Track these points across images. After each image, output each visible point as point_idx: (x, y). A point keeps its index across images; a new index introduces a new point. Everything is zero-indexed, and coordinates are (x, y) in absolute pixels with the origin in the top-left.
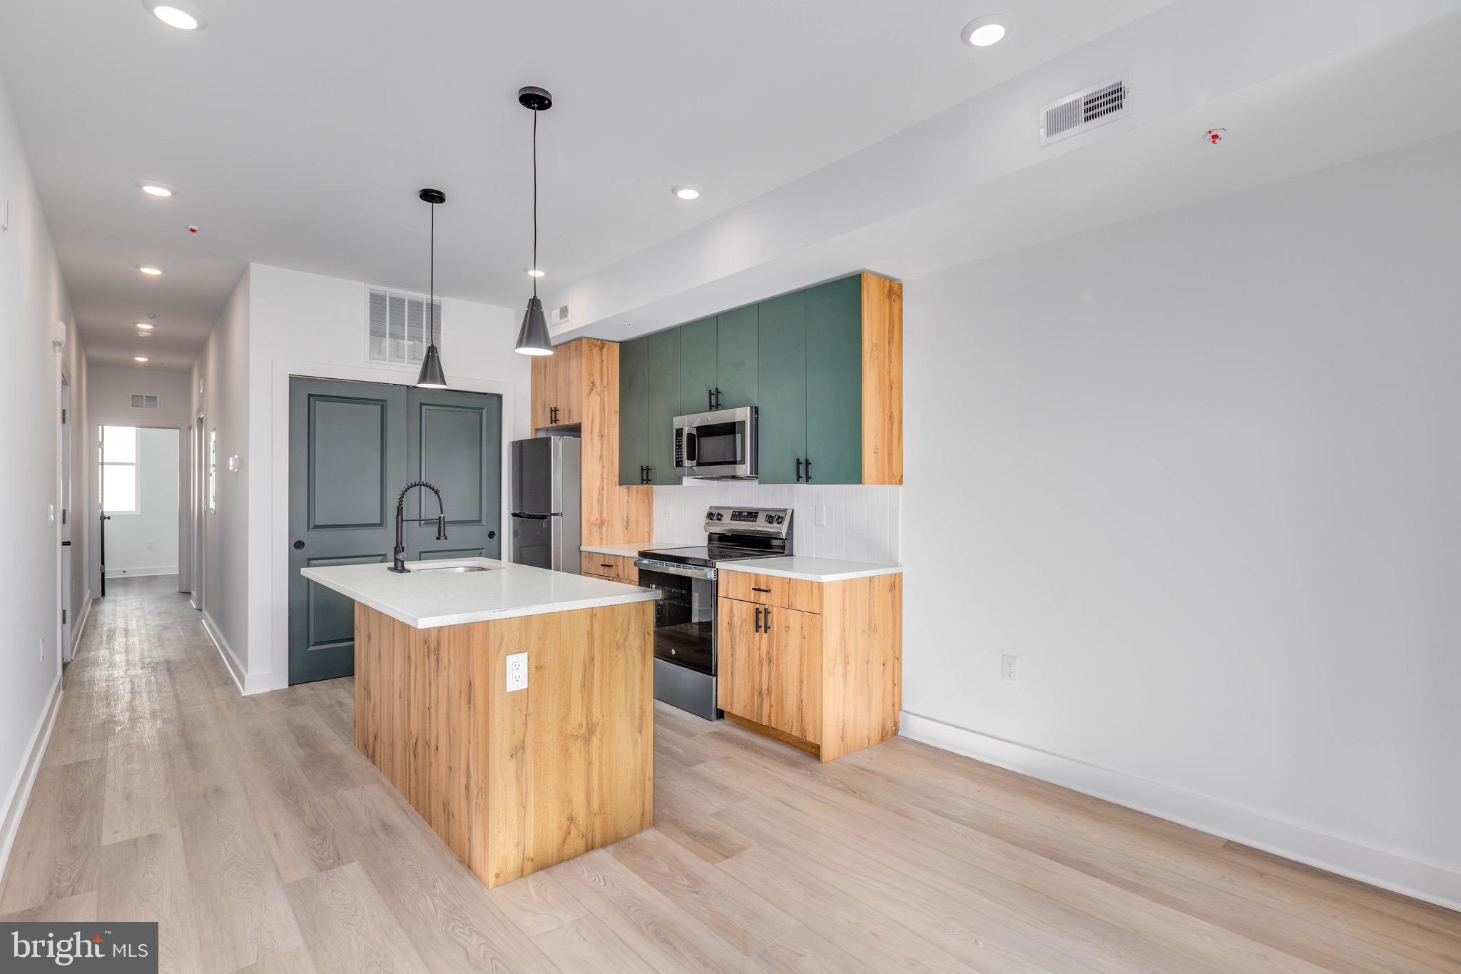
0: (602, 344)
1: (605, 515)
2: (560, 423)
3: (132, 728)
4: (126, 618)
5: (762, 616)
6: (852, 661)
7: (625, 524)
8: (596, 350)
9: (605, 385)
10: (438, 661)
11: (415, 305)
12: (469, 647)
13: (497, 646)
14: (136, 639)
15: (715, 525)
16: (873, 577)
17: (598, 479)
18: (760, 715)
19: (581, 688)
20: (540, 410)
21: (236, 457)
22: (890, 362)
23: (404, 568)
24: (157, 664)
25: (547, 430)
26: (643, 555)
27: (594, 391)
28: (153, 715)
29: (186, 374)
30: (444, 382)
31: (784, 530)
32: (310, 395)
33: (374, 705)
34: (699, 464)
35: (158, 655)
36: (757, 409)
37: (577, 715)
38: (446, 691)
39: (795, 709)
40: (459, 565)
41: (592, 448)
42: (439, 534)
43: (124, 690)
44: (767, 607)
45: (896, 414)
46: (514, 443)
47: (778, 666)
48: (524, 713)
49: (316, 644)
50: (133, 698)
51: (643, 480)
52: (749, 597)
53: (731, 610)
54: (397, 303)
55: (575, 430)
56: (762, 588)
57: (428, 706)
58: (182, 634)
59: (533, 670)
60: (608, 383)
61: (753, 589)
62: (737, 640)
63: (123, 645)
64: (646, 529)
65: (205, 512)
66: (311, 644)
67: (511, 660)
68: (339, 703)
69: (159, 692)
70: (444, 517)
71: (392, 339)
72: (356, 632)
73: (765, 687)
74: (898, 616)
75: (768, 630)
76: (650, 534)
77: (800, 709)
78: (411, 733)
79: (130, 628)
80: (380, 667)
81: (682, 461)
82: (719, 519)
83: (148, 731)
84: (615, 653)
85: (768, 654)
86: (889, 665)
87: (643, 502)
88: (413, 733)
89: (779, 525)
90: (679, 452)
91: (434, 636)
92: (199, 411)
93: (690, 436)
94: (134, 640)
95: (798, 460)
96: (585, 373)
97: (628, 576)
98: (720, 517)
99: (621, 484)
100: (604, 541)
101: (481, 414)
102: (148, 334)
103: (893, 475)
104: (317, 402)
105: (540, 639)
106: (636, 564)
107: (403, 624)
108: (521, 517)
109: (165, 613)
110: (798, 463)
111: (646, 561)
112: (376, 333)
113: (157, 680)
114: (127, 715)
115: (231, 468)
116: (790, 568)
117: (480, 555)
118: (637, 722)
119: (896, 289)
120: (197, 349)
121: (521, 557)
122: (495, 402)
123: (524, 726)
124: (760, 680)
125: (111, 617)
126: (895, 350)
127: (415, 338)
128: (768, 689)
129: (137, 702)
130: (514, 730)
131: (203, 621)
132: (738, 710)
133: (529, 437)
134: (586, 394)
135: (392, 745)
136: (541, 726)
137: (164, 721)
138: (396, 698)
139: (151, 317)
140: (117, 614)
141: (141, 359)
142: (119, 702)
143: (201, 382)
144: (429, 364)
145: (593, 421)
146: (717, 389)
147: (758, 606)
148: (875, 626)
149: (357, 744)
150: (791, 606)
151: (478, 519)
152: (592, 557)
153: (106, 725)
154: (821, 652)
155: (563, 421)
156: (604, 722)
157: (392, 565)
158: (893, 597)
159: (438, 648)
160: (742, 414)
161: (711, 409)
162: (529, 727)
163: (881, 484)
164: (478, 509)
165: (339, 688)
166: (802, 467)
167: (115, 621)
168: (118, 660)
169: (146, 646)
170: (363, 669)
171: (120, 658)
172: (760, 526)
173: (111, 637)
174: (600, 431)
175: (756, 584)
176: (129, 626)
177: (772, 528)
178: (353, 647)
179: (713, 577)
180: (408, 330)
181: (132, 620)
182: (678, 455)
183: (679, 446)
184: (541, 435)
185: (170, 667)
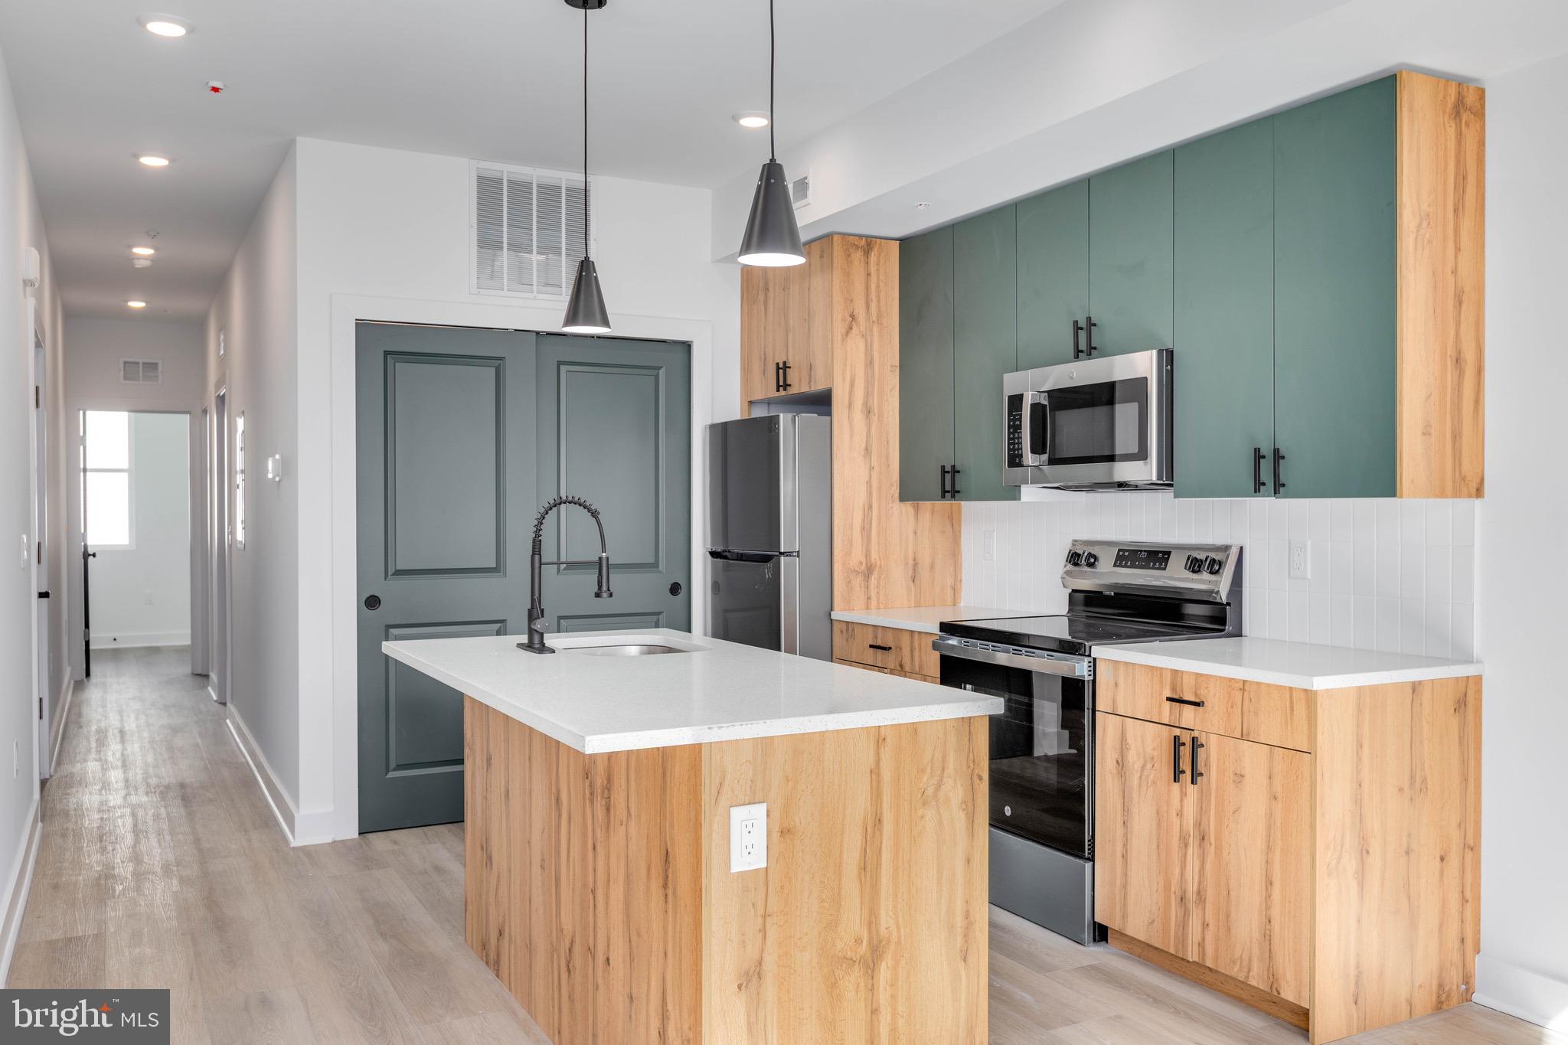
0: (869, 243)
1: (874, 555)
2: (794, 390)
3: (138, 889)
4: (120, 712)
5: (1186, 752)
6: (1375, 848)
7: (910, 572)
8: (857, 256)
9: (875, 319)
10: (608, 810)
11: (550, 192)
12: (664, 789)
13: (714, 791)
14: (136, 746)
15: (1083, 576)
16: (1420, 682)
17: (863, 489)
18: (1182, 940)
19: (860, 873)
20: (757, 367)
21: (277, 457)
22: (1458, 249)
23: (543, 645)
24: (168, 787)
25: (769, 402)
26: (948, 628)
27: (855, 330)
28: (166, 869)
29: (198, 326)
30: (606, 323)
31: (1222, 586)
32: (386, 353)
33: (499, 877)
34: (1053, 461)
35: (168, 775)
36: (1171, 353)
37: (853, 922)
38: (622, 865)
39: (1256, 935)
40: (631, 642)
41: (852, 435)
42: (600, 587)
43: (123, 825)
44: (1196, 734)
45: (1469, 355)
46: (713, 427)
47: (1219, 849)
48: (761, 911)
49: (399, 767)
50: (137, 842)
51: (944, 492)
52: (1160, 712)
53: (1123, 738)
54: (520, 189)
55: (821, 402)
56: (1186, 698)
57: (591, 886)
58: (199, 741)
59: (776, 835)
60: (879, 316)
61: (1169, 699)
62: (1135, 795)
63: (118, 755)
64: (949, 581)
65: (230, 546)
66: (391, 767)
67: (739, 815)
68: (438, 869)
69: (172, 833)
70: (608, 558)
71: (513, 253)
72: (467, 751)
73: (1192, 889)
74: (1472, 763)
75: (1199, 779)
76: (955, 590)
77: (1267, 936)
78: (562, 931)
79: (127, 729)
80: (508, 814)
81: (1021, 456)
82: (1091, 565)
83: (161, 894)
84: (919, 813)
85: (1198, 824)
86: (1454, 861)
87: (943, 532)
88: (565, 932)
89: (1213, 578)
90: (1014, 439)
91: (601, 768)
92: (220, 384)
93: (1036, 408)
94: (134, 748)
95: (1257, 451)
96: (838, 298)
97: (921, 667)
98: (1092, 561)
99: (903, 498)
100: (874, 603)
101: (657, 377)
102: (146, 263)
103: (1464, 479)
104: (397, 364)
105: (788, 781)
106: (935, 646)
107: (546, 739)
108: (726, 558)
109: (174, 706)
110: (1258, 456)
111: (953, 641)
112: (488, 243)
113: (168, 814)
114: (130, 867)
115: (270, 476)
116: (1237, 660)
117: (657, 626)
118: (959, 940)
119: (1471, 99)
120: (216, 284)
121: (727, 629)
122: (679, 355)
123: (760, 936)
124: (1182, 874)
125: (100, 710)
126: (1467, 225)
127: (549, 248)
128: (1199, 892)
129: (144, 849)
130: (744, 942)
131: (228, 721)
132: (1136, 927)
133: (738, 417)
134: (840, 337)
135: (529, 947)
136: (790, 937)
137: (183, 881)
138: (536, 869)
139: (152, 236)
140: (109, 706)
141: (137, 305)
142: (118, 846)
143: (222, 337)
144: (582, 292)
145: (852, 385)
146: (1089, 319)
147: (1177, 732)
148: (1424, 781)
149: (470, 943)
150: (1248, 734)
151: (652, 561)
152: (853, 630)
153: (103, 882)
154: (1313, 826)
155: (799, 385)
156: (899, 938)
157: (524, 639)
158: (1463, 725)
159: (608, 787)
160: (1143, 364)
161: (1078, 357)
162: (770, 940)
163: (1437, 496)
164: (653, 544)
165: (435, 843)
166: (1266, 467)
167: (106, 717)
168: (113, 780)
169: (150, 758)
170: (479, 814)
171: (115, 776)
172: (1175, 577)
173: (102, 743)
174: (866, 404)
175: (1174, 689)
176: (126, 725)
177: (1200, 582)
178: (462, 773)
179: (1086, 673)
180: (538, 235)
181: (129, 716)
182: (1014, 444)
183: (1015, 428)
184: (759, 412)
185: (185, 795)
